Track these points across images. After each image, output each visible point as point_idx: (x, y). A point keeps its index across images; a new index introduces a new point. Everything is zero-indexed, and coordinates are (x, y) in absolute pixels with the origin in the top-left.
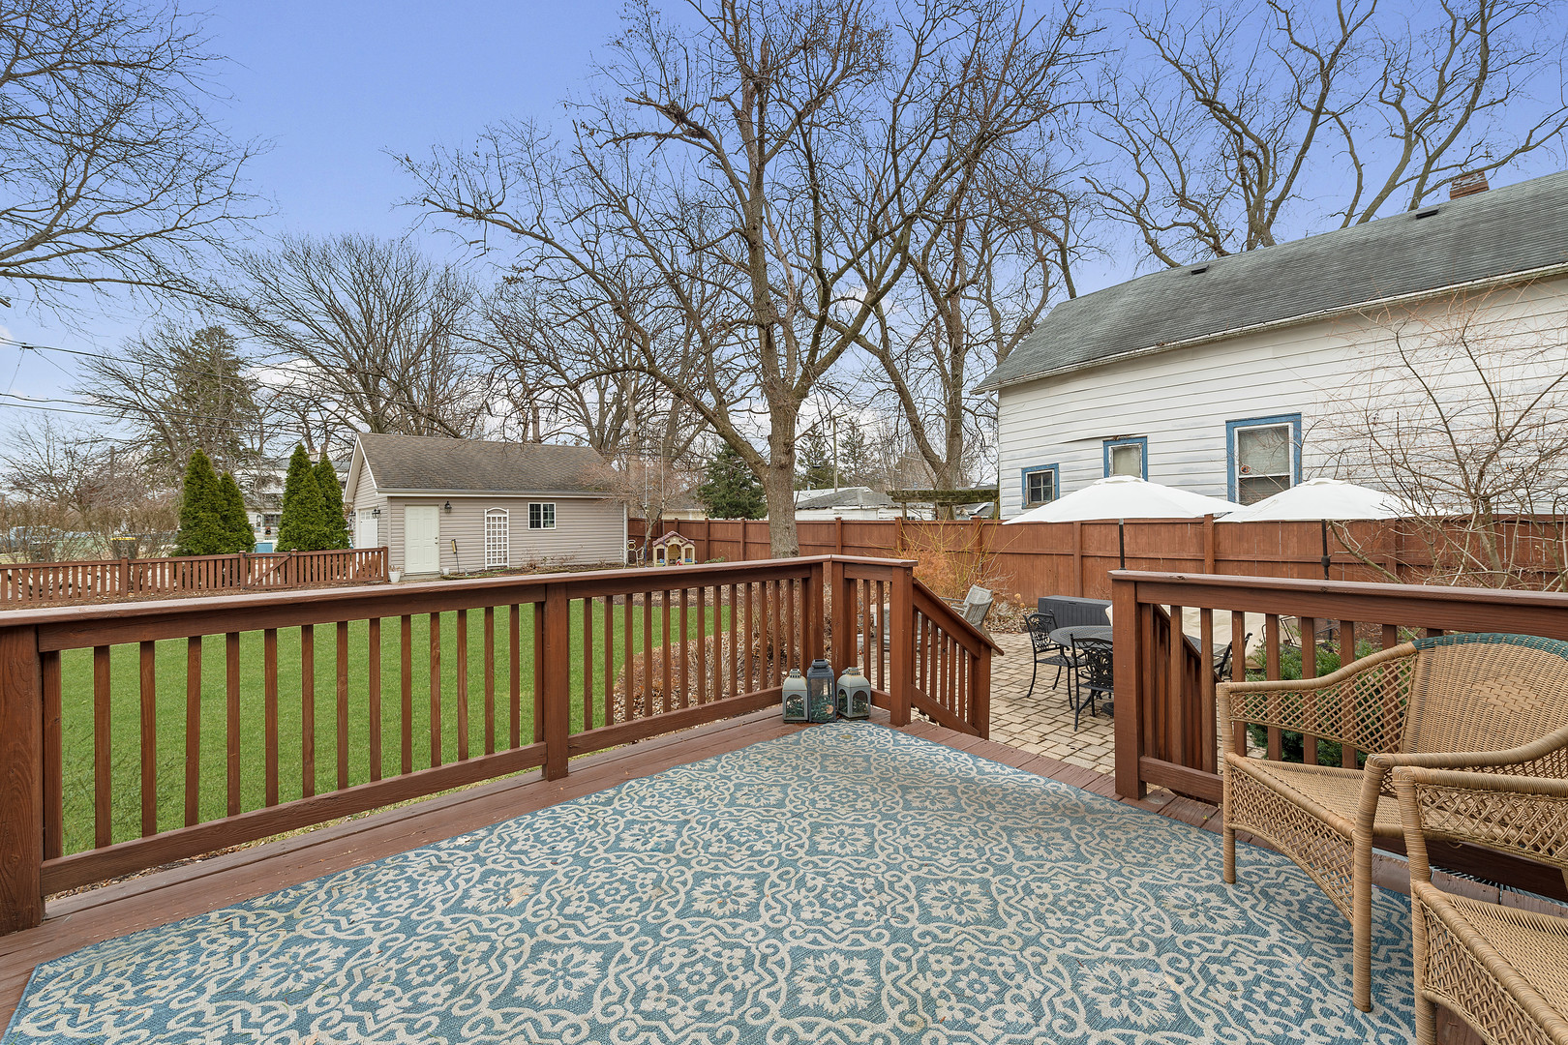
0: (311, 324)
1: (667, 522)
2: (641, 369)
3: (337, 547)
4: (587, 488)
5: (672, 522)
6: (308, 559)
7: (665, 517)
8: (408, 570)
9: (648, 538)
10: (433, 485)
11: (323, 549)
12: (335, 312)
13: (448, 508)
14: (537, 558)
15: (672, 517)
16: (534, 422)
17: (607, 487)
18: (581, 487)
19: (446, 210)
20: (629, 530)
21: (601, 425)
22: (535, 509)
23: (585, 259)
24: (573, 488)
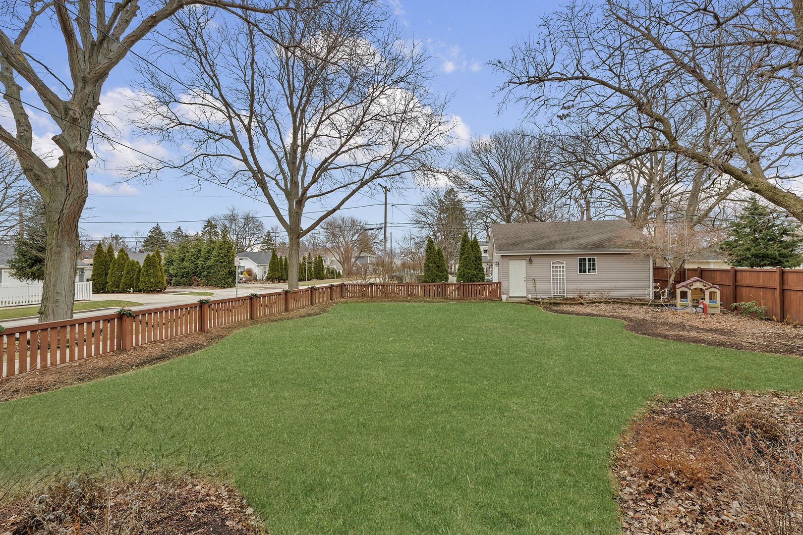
0: (482, 179)
1: (689, 270)
2: (664, 148)
3: (479, 281)
4: (619, 247)
5: (695, 270)
6: (467, 286)
7: (686, 266)
8: (511, 295)
9: (671, 280)
10: (524, 248)
11: (474, 282)
12: (492, 172)
13: (530, 261)
14: (584, 292)
15: (695, 266)
16: (587, 210)
17: (635, 245)
18: (615, 246)
19: (520, 84)
20: (655, 275)
21: (635, 207)
22: (582, 261)
23: (615, 82)
24: (609, 247)
